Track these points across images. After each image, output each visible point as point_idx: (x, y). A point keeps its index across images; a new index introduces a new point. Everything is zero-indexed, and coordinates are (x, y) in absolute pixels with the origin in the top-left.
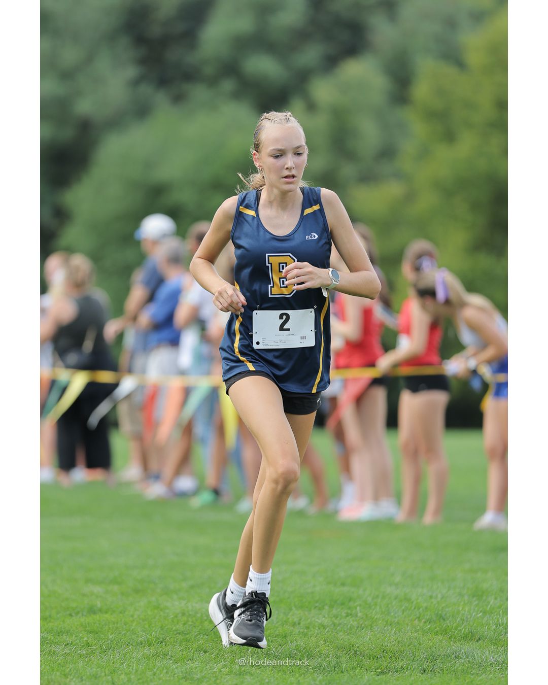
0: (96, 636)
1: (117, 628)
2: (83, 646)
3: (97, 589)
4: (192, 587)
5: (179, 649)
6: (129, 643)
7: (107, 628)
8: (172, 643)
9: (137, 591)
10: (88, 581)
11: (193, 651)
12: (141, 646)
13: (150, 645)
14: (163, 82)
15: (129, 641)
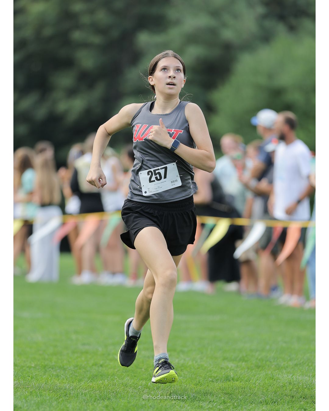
0: (230, 396)
1: (244, 391)
2: (221, 403)
3: (231, 365)
4: (296, 365)
5: (287, 408)
6: (253, 402)
7: (237, 391)
8: (282, 403)
9: (258, 367)
10: (225, 359)
11: (296, 409)
12: (260, 404)
13: (267, 404)
14: (282, 18)
15: (252, 401)
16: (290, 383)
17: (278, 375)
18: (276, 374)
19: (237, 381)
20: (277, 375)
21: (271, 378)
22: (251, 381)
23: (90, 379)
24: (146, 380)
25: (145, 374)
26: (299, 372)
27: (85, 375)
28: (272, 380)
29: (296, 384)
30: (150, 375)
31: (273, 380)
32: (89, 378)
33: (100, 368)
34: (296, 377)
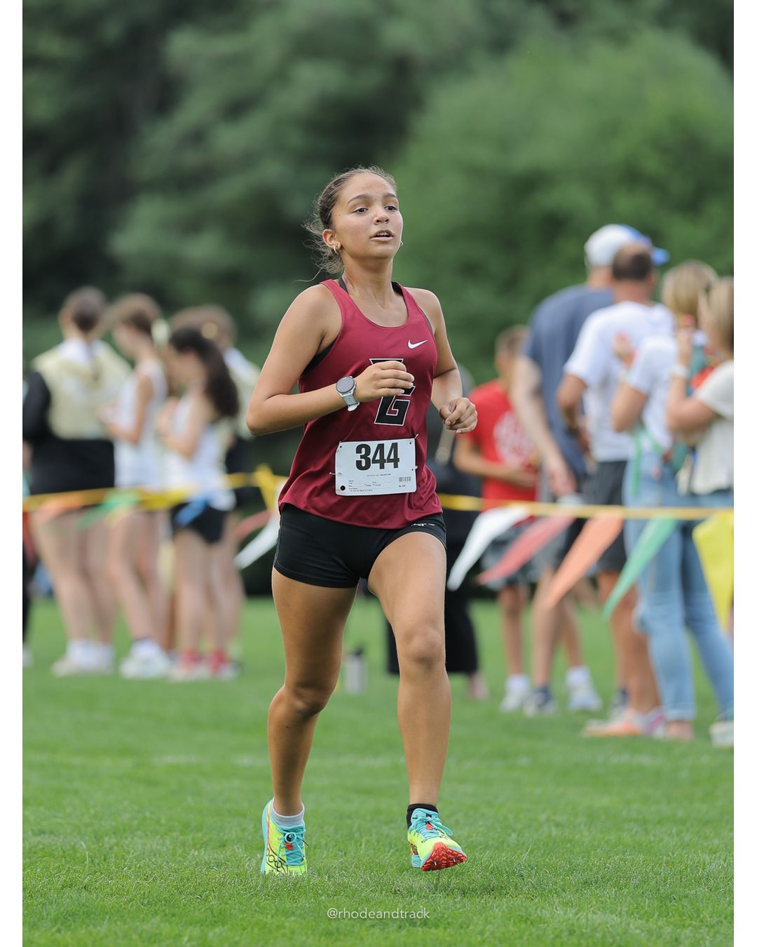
16: (571, 932)
17: (541, 911)
18: (534, 908)
19: (437, 926)
20: (538, 912)
21: (524, 918)
22: (471, 927)
23: (56, 923)
24: (202, 925)
25: (199, 910)
26: (594, 903)
27: (44, 914)
28: (526, 924)
29: (586, 933)
30: (212, 912)
31: (529, 922)
32: (55, 921)
33: (84, 894)
34: (587, 915)
